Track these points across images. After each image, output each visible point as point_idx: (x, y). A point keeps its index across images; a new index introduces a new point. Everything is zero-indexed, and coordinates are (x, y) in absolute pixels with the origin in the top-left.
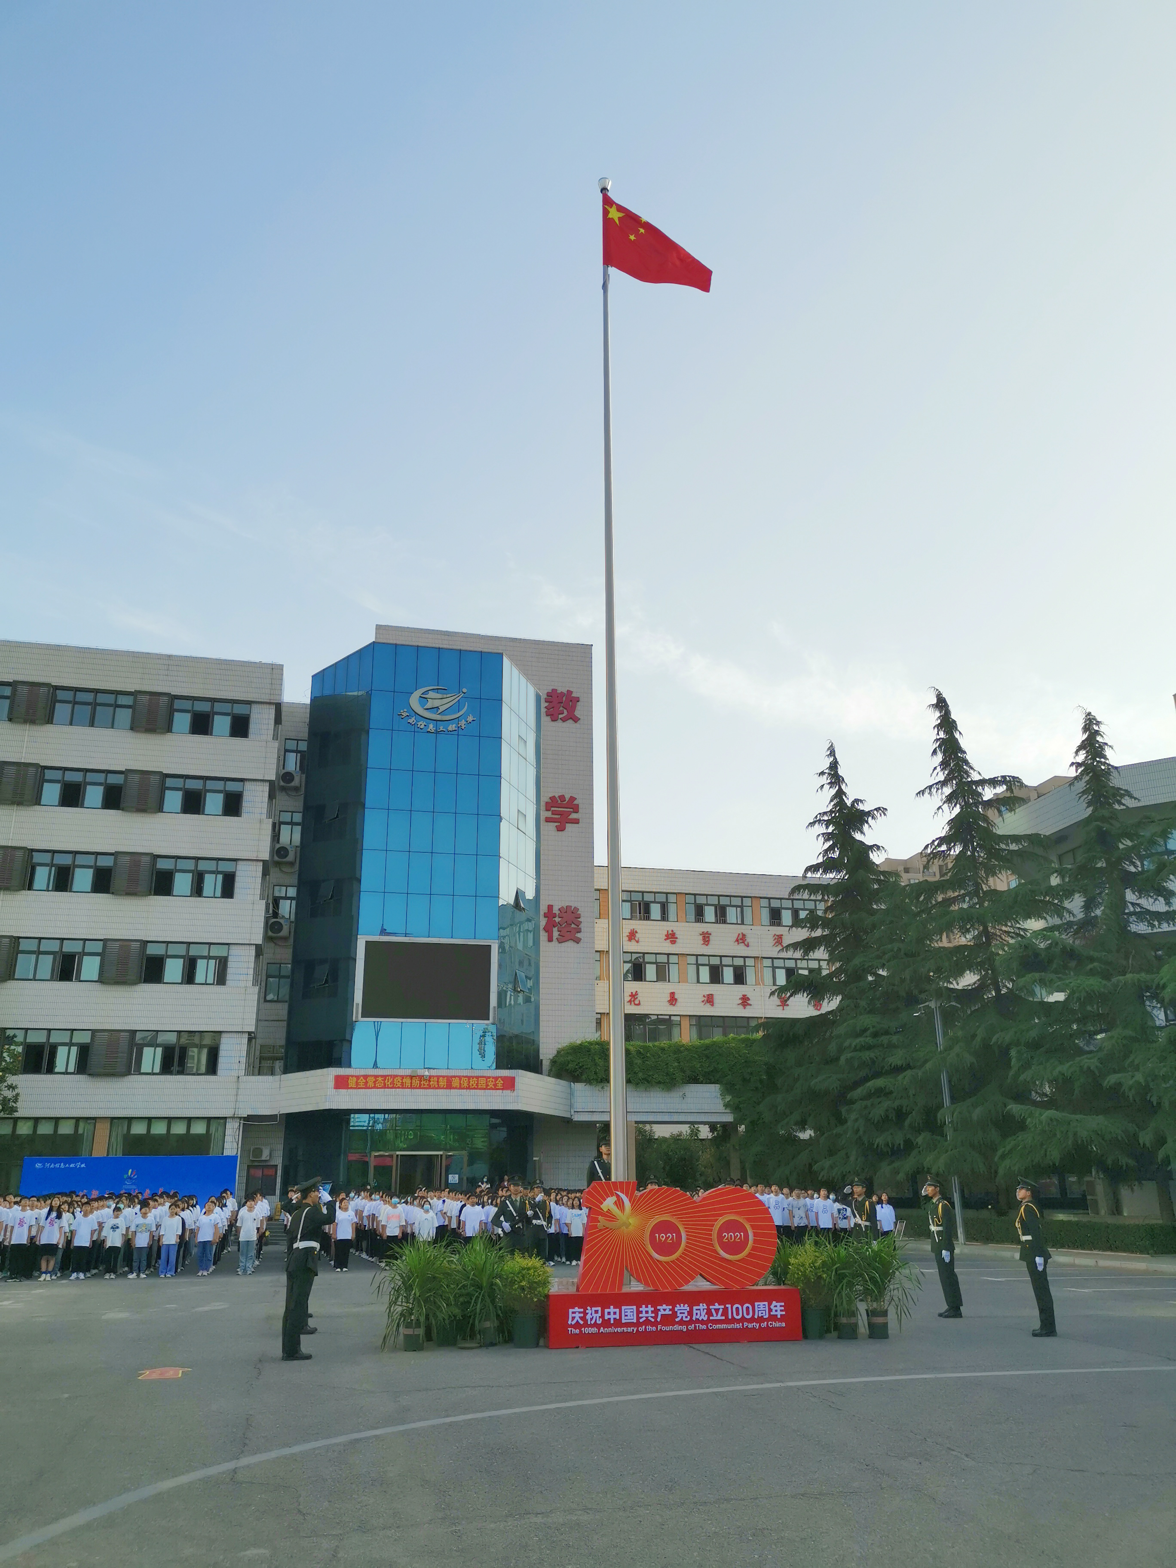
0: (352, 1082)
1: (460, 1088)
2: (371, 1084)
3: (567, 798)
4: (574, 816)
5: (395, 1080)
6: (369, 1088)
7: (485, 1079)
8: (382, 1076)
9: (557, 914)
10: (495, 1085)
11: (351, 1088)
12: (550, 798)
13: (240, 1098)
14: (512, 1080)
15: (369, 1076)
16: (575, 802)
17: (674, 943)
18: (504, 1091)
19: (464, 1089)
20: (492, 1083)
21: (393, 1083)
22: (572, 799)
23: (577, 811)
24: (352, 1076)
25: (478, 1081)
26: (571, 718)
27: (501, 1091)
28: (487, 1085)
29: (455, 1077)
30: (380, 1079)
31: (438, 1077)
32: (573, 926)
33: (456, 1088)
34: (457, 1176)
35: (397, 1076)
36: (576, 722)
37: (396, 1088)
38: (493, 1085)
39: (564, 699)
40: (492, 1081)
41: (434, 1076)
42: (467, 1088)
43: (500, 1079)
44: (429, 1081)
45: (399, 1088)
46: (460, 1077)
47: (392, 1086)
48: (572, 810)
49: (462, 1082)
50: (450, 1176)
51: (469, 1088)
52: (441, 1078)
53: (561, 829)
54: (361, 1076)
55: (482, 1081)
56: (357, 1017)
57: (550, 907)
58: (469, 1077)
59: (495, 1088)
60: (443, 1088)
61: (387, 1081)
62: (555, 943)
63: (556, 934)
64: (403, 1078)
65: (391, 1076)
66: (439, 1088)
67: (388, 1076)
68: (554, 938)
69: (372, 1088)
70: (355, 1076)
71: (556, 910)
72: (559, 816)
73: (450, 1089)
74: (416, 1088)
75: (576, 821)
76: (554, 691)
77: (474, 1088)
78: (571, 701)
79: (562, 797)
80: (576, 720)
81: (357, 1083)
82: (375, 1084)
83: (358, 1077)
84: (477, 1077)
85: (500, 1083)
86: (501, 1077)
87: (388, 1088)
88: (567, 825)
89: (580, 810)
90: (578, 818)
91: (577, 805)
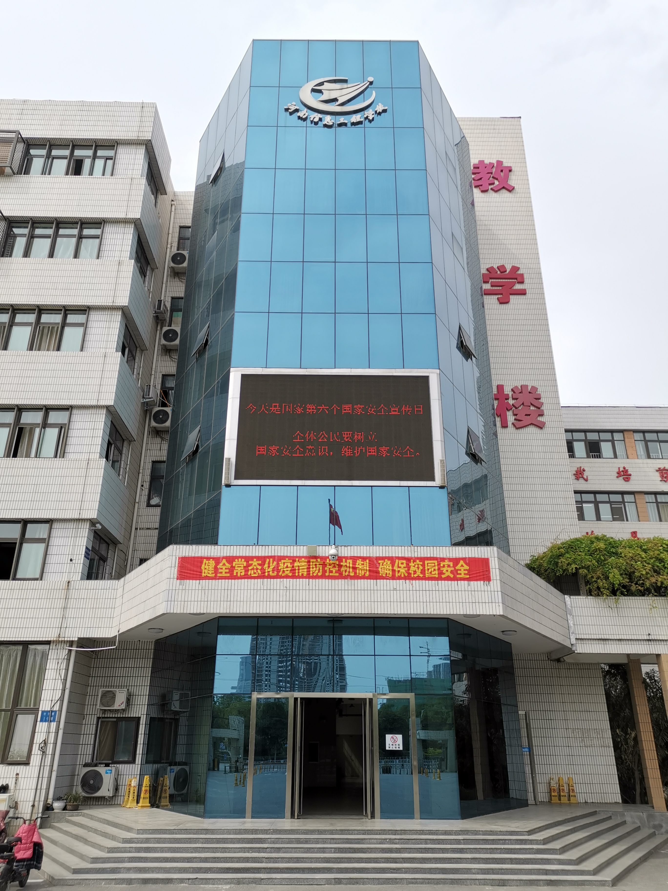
0: (208, 568)
1: (393, 578)
2: (239, 571)
3: (508, 268)
4: (518, 287)
5: (281, 565)
6: (236, 578)
7: (436, 562)
8: (258, 558)
9: (510, 396)
10: (455, 572)
11: (207, 578)
12: (487, 270)
13: (70, 613)
14: (485, 562)
15: (238, 557)
16: (519, 272)
17: (628, 481)
18: (472, 583)
19: (400, 578)
20: (450, 569)
21: (277, 569)
22: (515, 269)
23: (522, 282)
24: (208, 559)
25: (423, 565)
26: (504, 188)
27: (466, 582)
28: (441, 573)
29: (383, 558)
30: (255, 563)
31: (354, 559)
32: (532, 408)
33: (386, 578)
34: (399, 738)
35: (284, 558)
36: (510, 191)
37: (281, 577)
38: (452, 572)
39: (494, 169)
40: (449, 566)
41: (346, 558)
42: (405, 578)
43: (462, 562)
44: (340, 566)
45: (287, 577)
46: (392, 560)
47: (275, 573)
48: (516, 280)
49: (396, 568)
50: (388, 737)
51: (408, 577)
52: (359, 562)
53: (504, 301)
54: (224, 558)
55: (431, 567)
56: (228, 478)
57: (500, 388)
58: (408, 560)
59: (455, 577)
60: (364, 577)
61: (266, 566)
62: (511, 428)
63: (510, 418)
64: (294, 561)
65: (273, 557)
66: (356, 577)
67: (269, 557)
68: (510, 424)
69: (241, 578)
70: (214, 558)
71: (507, 390)
72: (501, 288)
73: (376, 578)
74: (317, 577)
75: (523, 293)
76: (481, 162)
77: (418, 578)
78: (502, 171)
79: (502, 269)
80: (511, 190)
81: (216, 569)
82: (247, 571)
83: (217, 560)
84: (423, 560)
85: (463, 568)
86: (464, 559)
87: (269, 577)
88: (511, 297)
89: (526, 281)
90: (525, 290)
91: (522, 275)
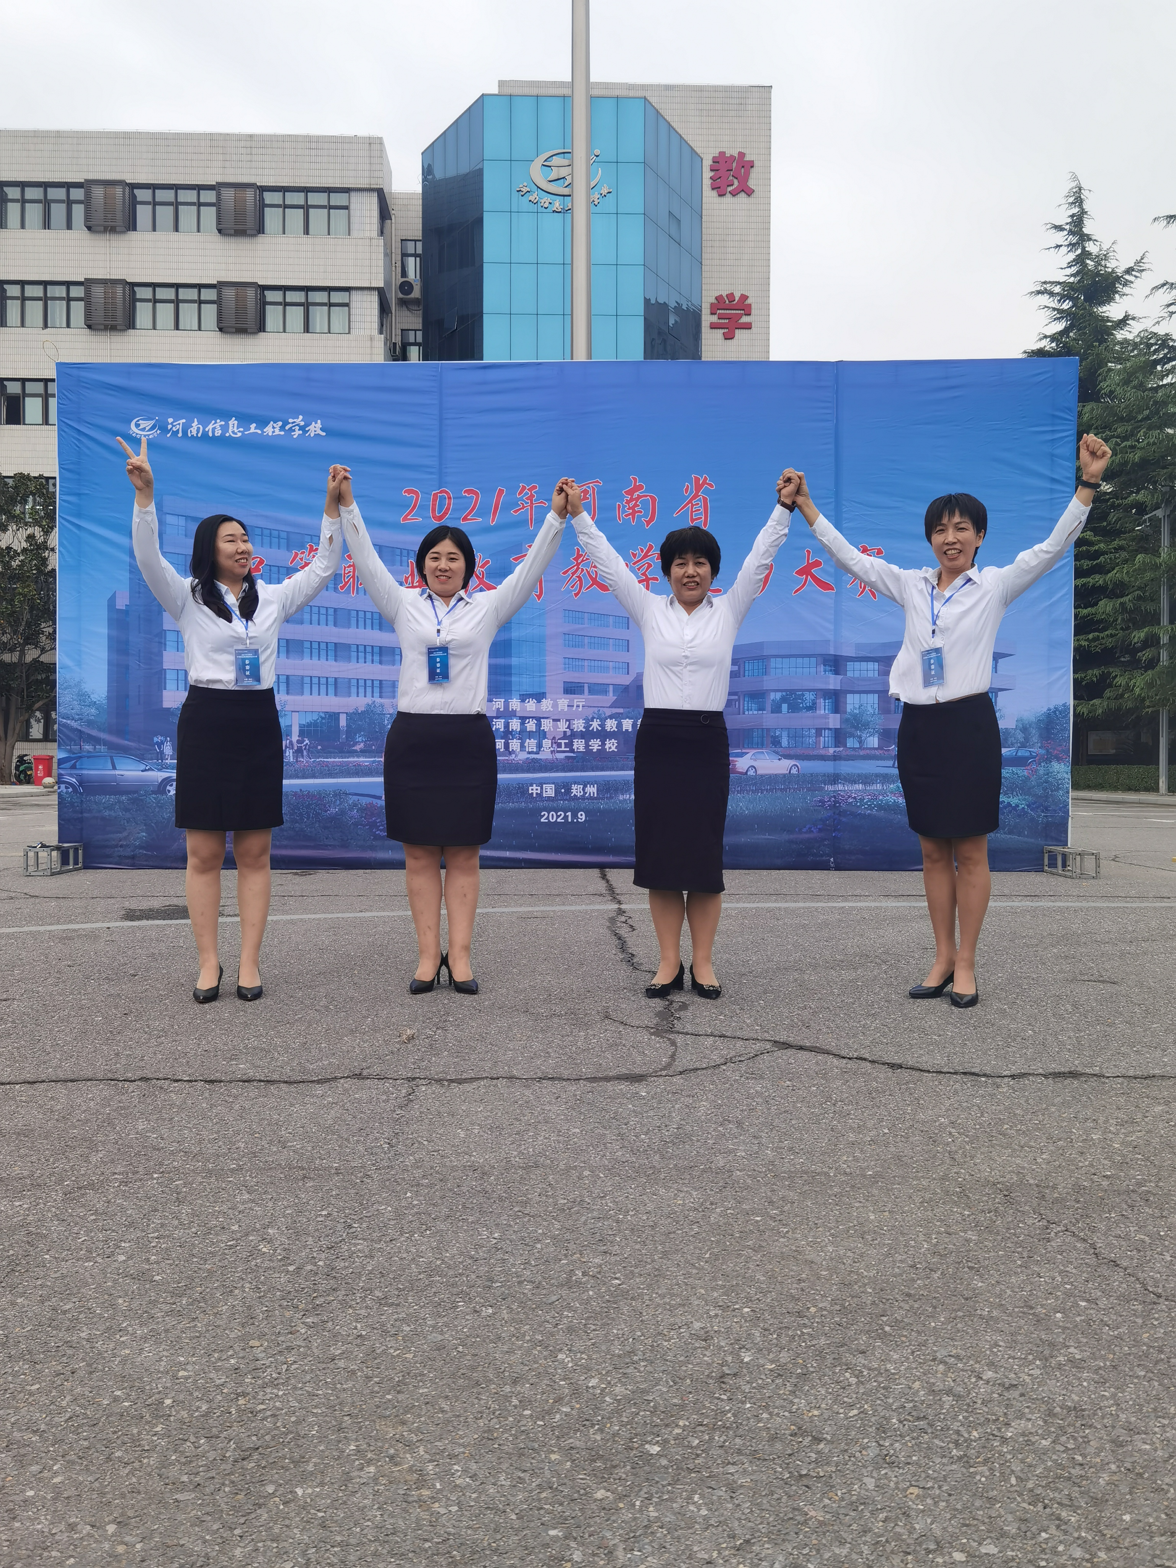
3: (737, 296)
4: (745, 319)
12: (716, 298)
16: (748, 302)
22: (744, 297)
23: (749, 314)
26: (743, 191)
36: (749, 195)
39: (734, 165)
48: (742, 312)
53: (729, 337)
72: (727, 321)
75: (748, 326)
76: (722, 154)
78: (743, 167)
79: (731, 296)
80: (749, 192)
88: (737, 331)
89: (753, 312)
90: (750, 324)
91: (750, 305)
